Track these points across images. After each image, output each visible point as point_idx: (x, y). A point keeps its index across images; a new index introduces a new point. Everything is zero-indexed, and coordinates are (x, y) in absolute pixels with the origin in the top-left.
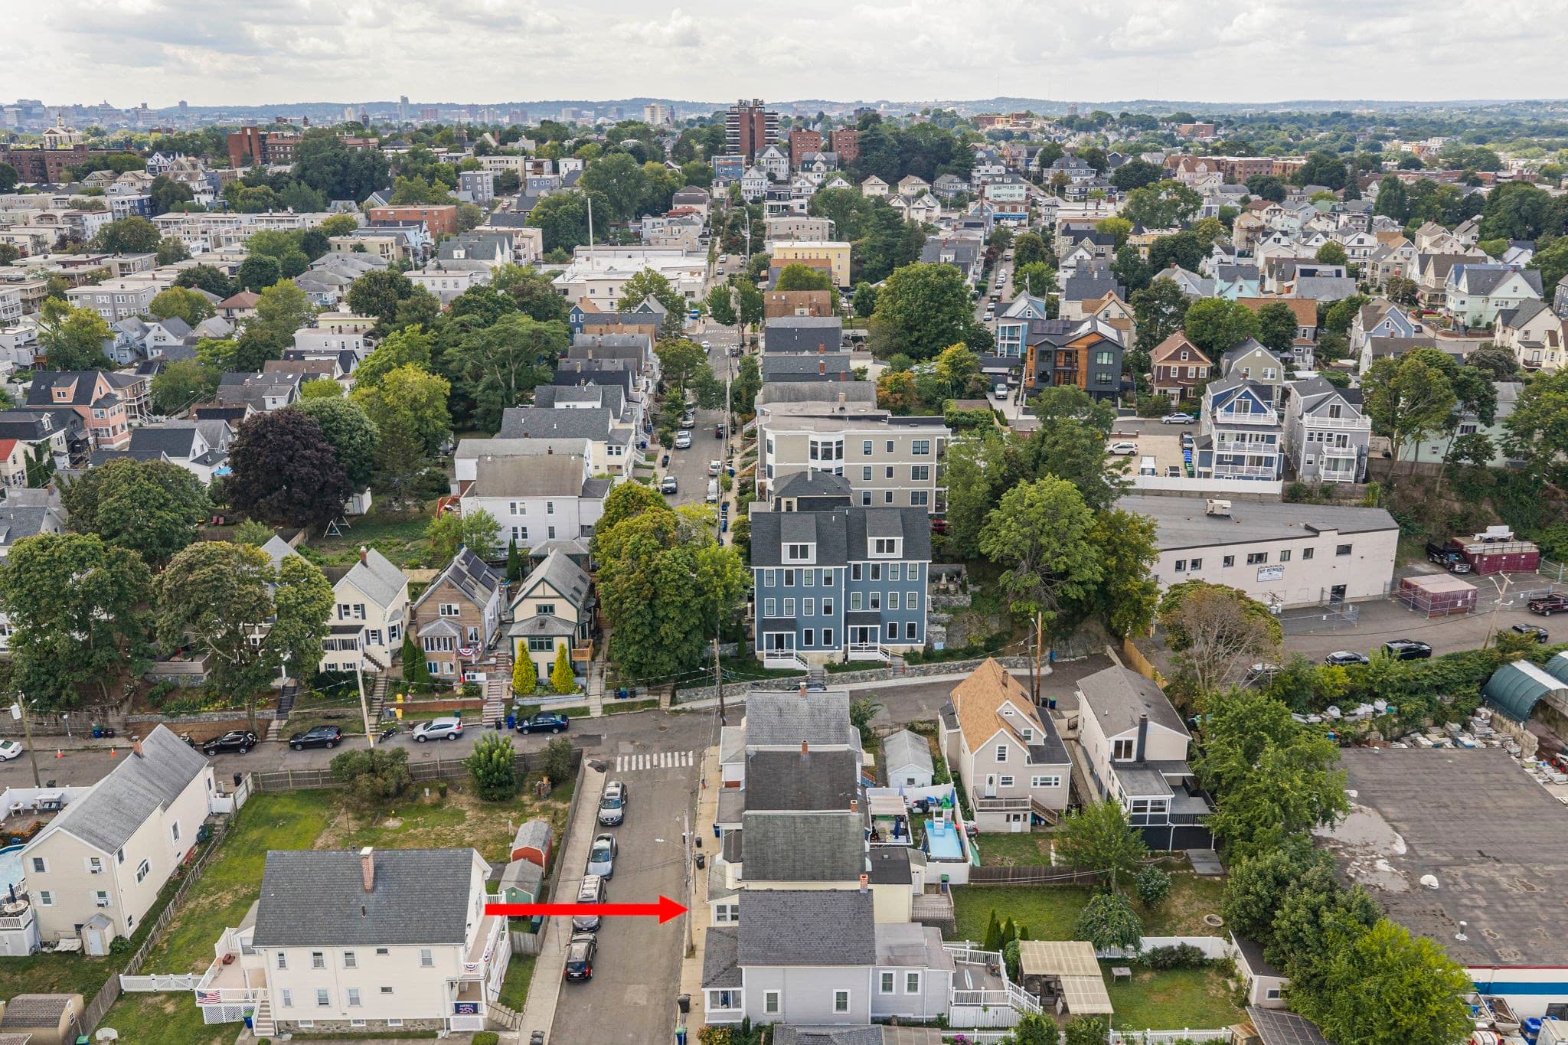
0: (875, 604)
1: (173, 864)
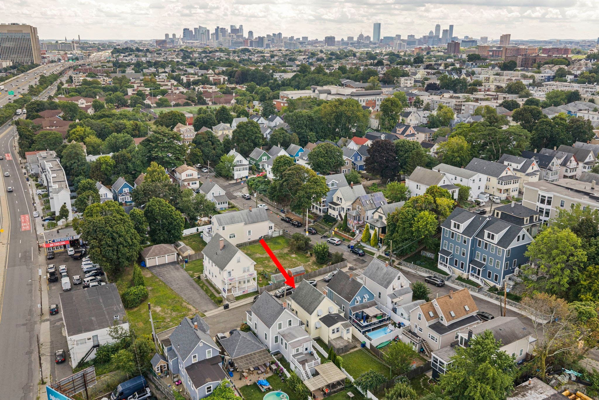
0: (484, 260)
1: (246, 240)
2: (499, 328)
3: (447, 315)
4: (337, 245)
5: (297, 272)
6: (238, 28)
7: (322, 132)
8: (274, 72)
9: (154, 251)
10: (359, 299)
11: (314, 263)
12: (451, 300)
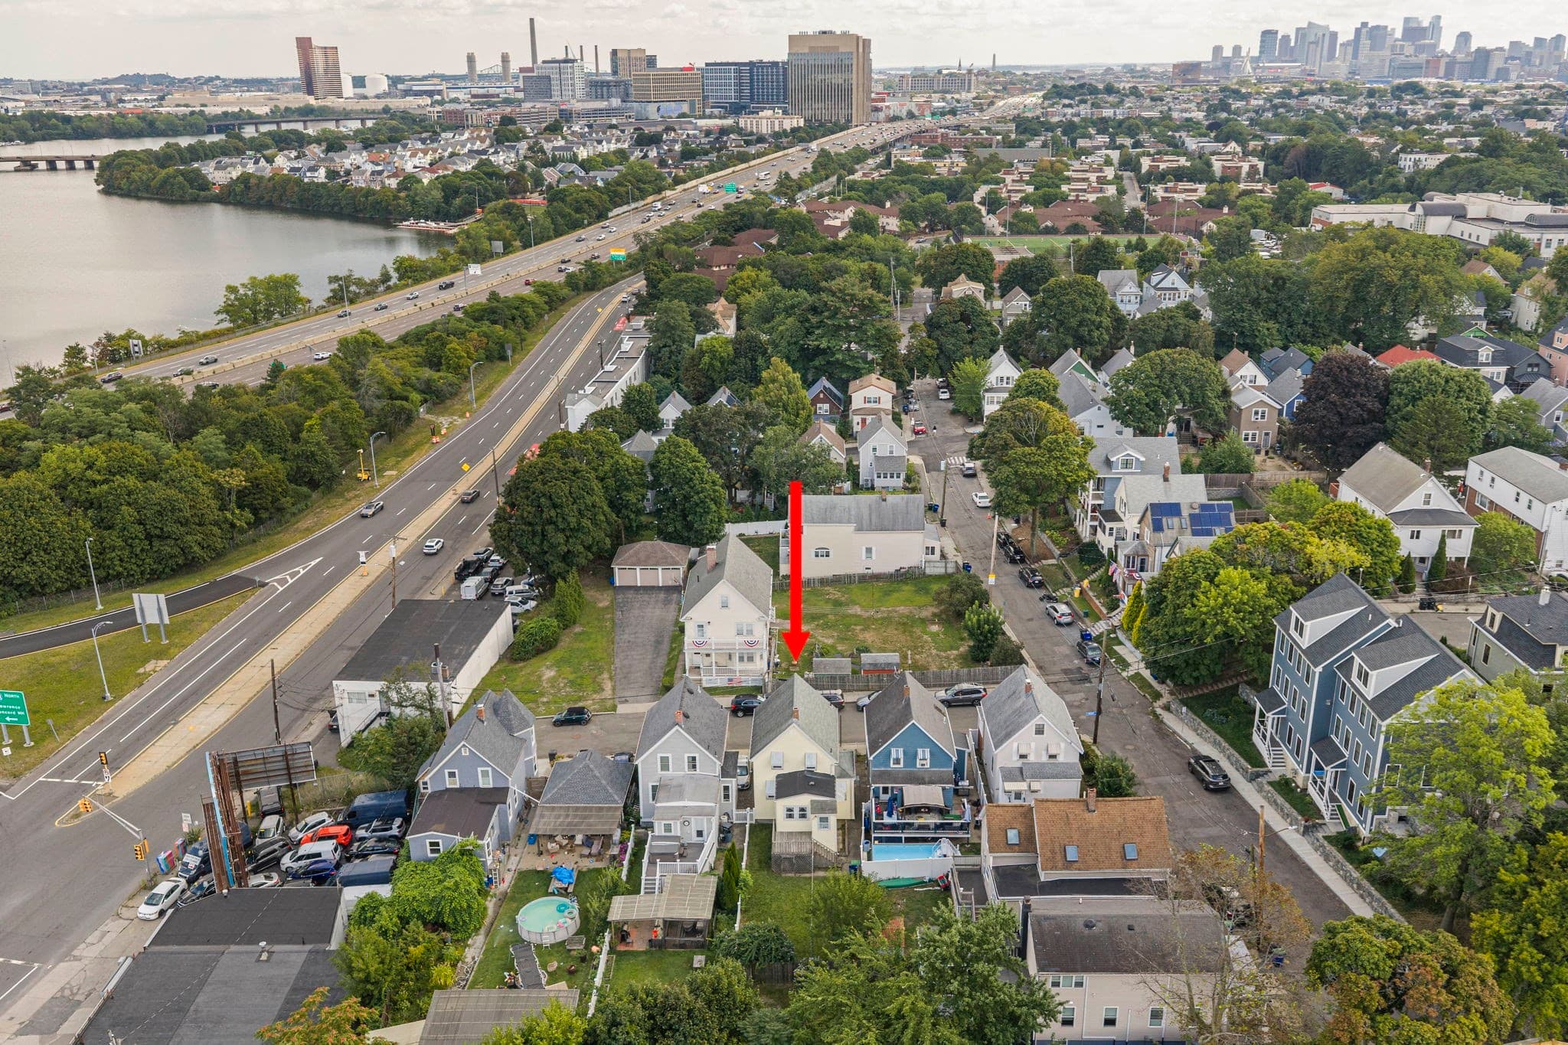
0: (1347, 743)
1: (858, 568)
2: (1130, 922)
3: (1053, 852)
4: (1059, 624)
5: (876, 665)
6: (1426, 24)
7: (1305, 323)
8: (1403, 150)
9: (637, 553)
10: (897, 753)
11: (962, 656)
12: (1087, 815)
